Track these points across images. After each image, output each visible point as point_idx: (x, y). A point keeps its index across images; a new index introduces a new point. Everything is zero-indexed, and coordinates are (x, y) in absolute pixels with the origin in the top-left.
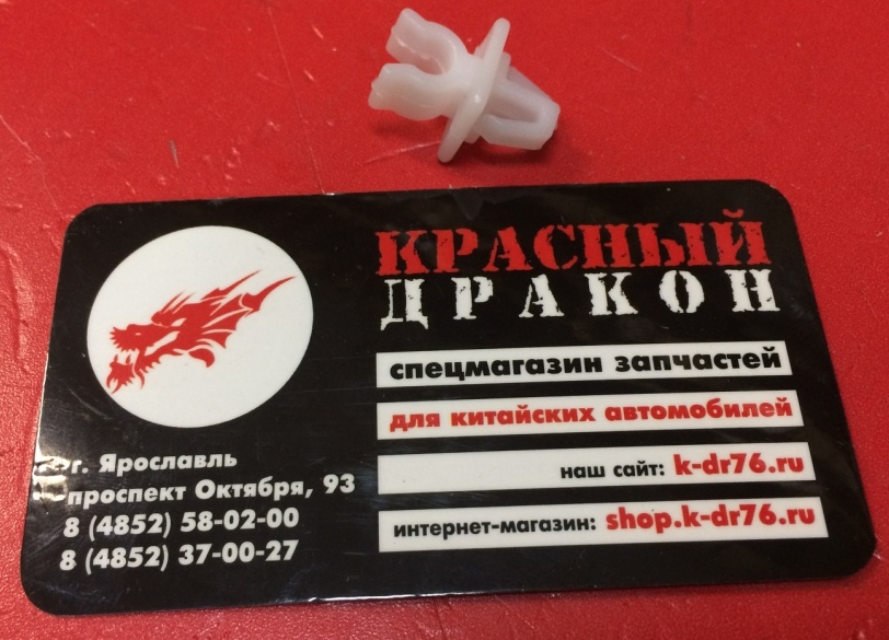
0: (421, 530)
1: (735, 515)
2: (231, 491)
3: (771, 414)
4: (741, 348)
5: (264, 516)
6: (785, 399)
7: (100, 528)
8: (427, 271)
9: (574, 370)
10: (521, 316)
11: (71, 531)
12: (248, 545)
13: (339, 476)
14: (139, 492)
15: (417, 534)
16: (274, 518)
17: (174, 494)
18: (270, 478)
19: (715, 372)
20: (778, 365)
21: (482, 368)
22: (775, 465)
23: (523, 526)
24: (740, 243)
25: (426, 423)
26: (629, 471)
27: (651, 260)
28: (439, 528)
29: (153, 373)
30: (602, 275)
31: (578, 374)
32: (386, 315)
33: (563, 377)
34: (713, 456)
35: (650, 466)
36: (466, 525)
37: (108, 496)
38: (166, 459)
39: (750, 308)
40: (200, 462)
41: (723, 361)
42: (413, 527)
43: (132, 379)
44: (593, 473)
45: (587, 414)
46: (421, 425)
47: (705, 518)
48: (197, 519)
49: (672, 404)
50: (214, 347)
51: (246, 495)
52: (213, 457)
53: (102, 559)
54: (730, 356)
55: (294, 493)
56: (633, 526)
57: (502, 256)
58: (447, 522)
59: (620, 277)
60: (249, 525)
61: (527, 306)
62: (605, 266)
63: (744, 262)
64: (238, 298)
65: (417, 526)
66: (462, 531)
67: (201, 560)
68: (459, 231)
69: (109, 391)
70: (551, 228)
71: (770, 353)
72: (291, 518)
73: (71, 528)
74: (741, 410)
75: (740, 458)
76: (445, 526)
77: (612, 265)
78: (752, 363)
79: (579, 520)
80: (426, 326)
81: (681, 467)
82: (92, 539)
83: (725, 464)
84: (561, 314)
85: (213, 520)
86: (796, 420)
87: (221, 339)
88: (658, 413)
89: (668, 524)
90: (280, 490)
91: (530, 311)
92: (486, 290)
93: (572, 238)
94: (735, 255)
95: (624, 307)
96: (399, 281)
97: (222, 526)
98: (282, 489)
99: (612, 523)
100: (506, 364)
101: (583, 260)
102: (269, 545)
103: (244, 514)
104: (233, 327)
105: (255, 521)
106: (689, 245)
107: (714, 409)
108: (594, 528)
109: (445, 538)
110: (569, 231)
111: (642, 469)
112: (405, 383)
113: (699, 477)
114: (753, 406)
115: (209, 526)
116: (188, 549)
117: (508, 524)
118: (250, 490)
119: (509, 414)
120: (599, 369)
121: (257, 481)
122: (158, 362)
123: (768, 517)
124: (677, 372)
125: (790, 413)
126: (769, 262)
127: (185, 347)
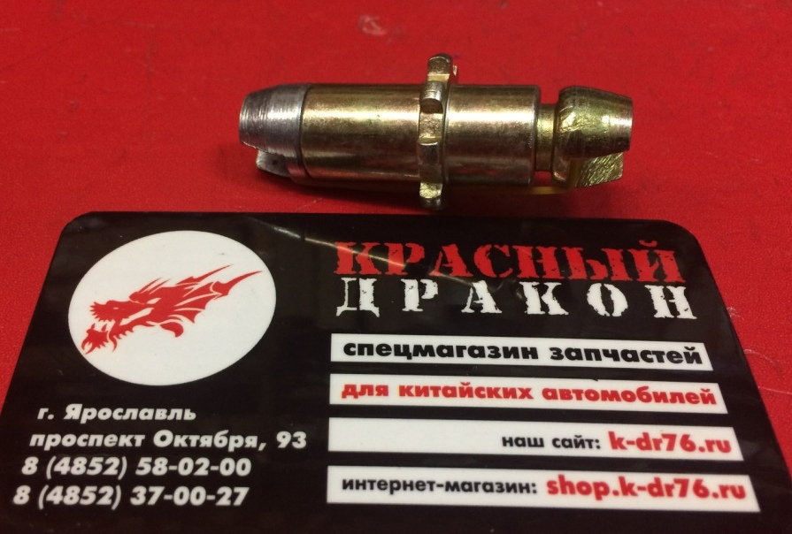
0: (368, 485)
1: (669, 488)
2: (188, 441)
3: (696, 402)
4: (666, 346)
5: (218, 464)
6: (708, 390)
7: (57, 468)
8: (380, 273)
9: (512, 356)
10: (463, 311)
11: (30, 469)
12: (201, 490)
13: (292, 433)
14: (99, 438)
15: (364, 488)
16: (227, 467)
17: (133, 441)
18: (226, 432)
19: (642, 365)
20: (699, 362)
21: (428, 350)
22: (704, 445)
23: (467, 487)
24: (657, 265)
25: (375, 392)
26: (567, 443)
27: (578, 273)
28: (386, 484)
29: (125, 340)
30: (535, 284)
31: (516, 360)
32: (342, 304)
33: (502, 361)
34: (646, 435)
35: (587, 440)
36: (412, 482)
37: (69, 440)
38: (129, 411)
39: (669, 315)
40: (161, 414)
41: (649, 356)
42: (361, 482)
43: (105, 343)
44: (533, 443)
45: (526, 393)
46: (371, 393)
47: (641, 488)
48: (152, 465)
49: (604, 389)
50: (184, 322)
51: (202, 445)
52: (173, 411)
53: (56, 496)
54: (654, 353)
55: (248, 446)
56: (572, 492)
57: (446, 265)
58: (394, 478)
59: (551, 286)
60: (202, 472)
61: (469, 303)
62: (537, 277)
63: (660, 280)
64: (209, 284)
65: (364, 482)
66: (408, 488)
67: (153, 501)
68: (408, 245)
69: (83, 352)
70: (488, 247)
71: (691, 352)
72: (244, 467)
73: (30, 466)
74: (669, 397)
75: (672, 438)
76: (392, 482)
77: (544, 277)
78: (676, 359)
79: (520, 485)
80: (378, 315)
81: (616, 442)
82: (49, 476)
83: (657, 443)
84: (499, 311)
85: (168, 466)
86: (720, 407)
87: (191, 316)
88: (592, 396)
89: (606, 491)
90: (235, 442)
91: (471, 307)
92: (432, 290)
93: (508, 255)
94: (652, 275)
95: (556, 309)
96: (354, 279)
97: (176, 472)
98: (236, 441)
99: (552, 488)
100: (450, 348)
101: (517, 271)
102: (221, 491)
103: (199, 461)
104: (203, 307)
105: (208, 469)
106: (611, 265)
107: (642, 395)
108: (535, 492)
109: (392, 493)
110: (505, 249)
111: (579, 443)
112: (357, 358)
113: (633, 452)
114: (680, 395)
115: (164, 471)
116: (140, 490)
117: (452, 484)
118: (206, 441)
119: (453, 389)
120: (535, 356)
121: (213, 434)
122: (131, 331)
123: (701, 491)
124: (607, 363)
125: (714, 402)
126: (684, 281)
127: (157, 320)
